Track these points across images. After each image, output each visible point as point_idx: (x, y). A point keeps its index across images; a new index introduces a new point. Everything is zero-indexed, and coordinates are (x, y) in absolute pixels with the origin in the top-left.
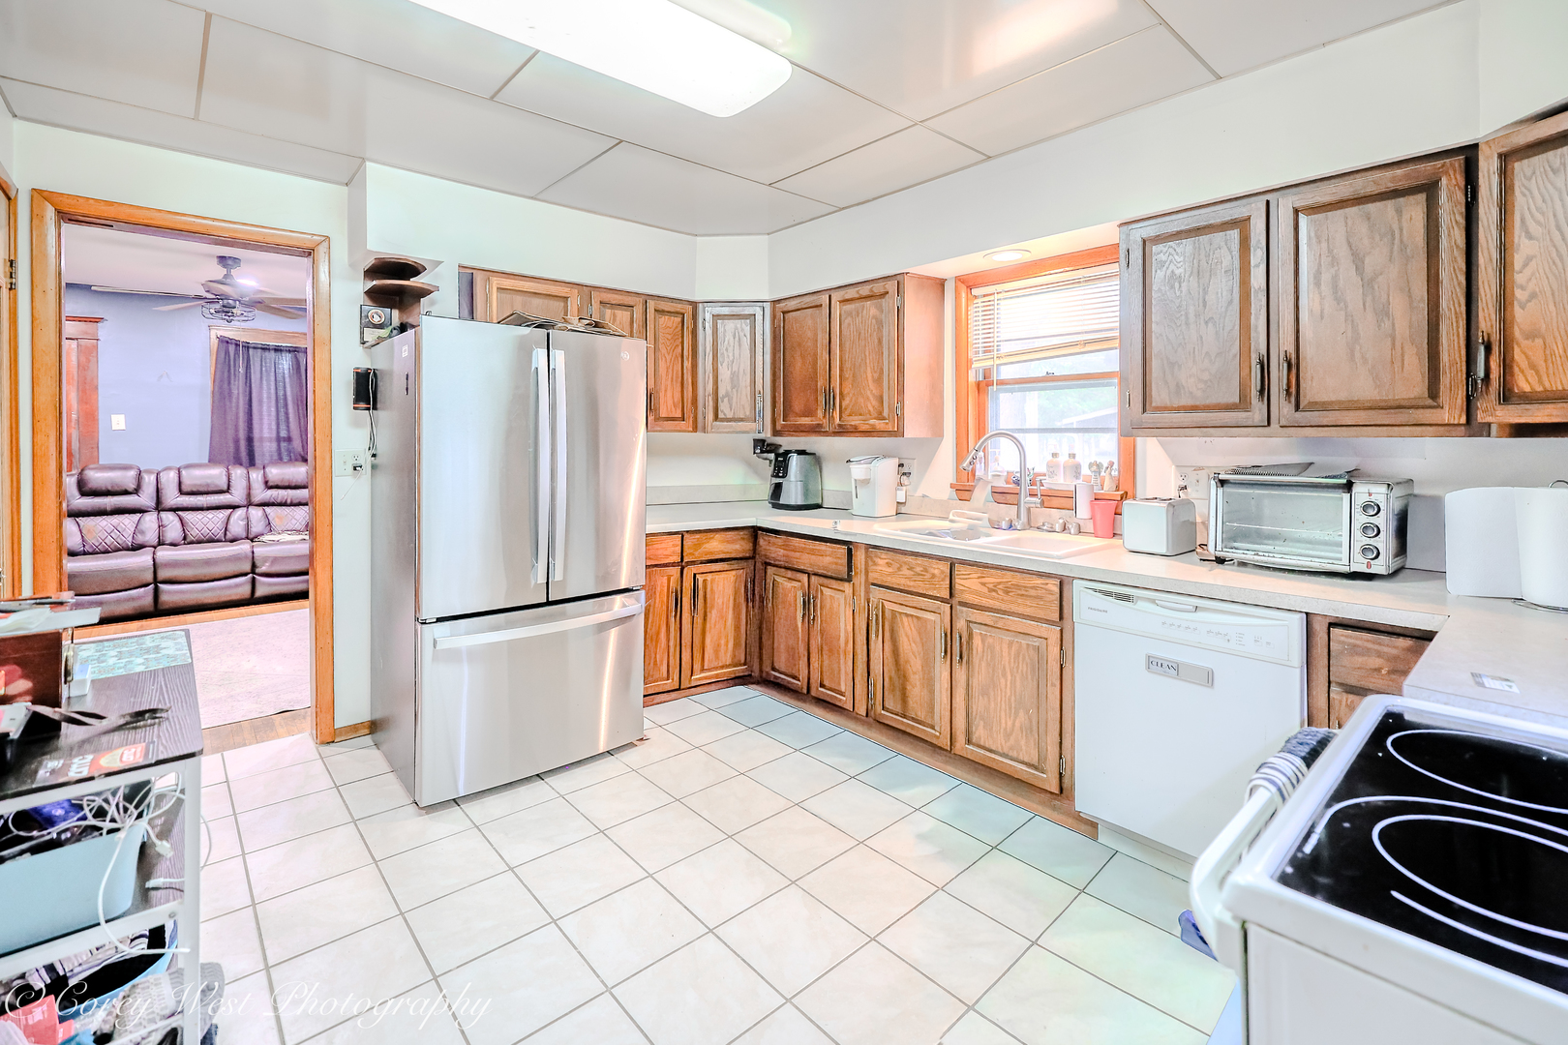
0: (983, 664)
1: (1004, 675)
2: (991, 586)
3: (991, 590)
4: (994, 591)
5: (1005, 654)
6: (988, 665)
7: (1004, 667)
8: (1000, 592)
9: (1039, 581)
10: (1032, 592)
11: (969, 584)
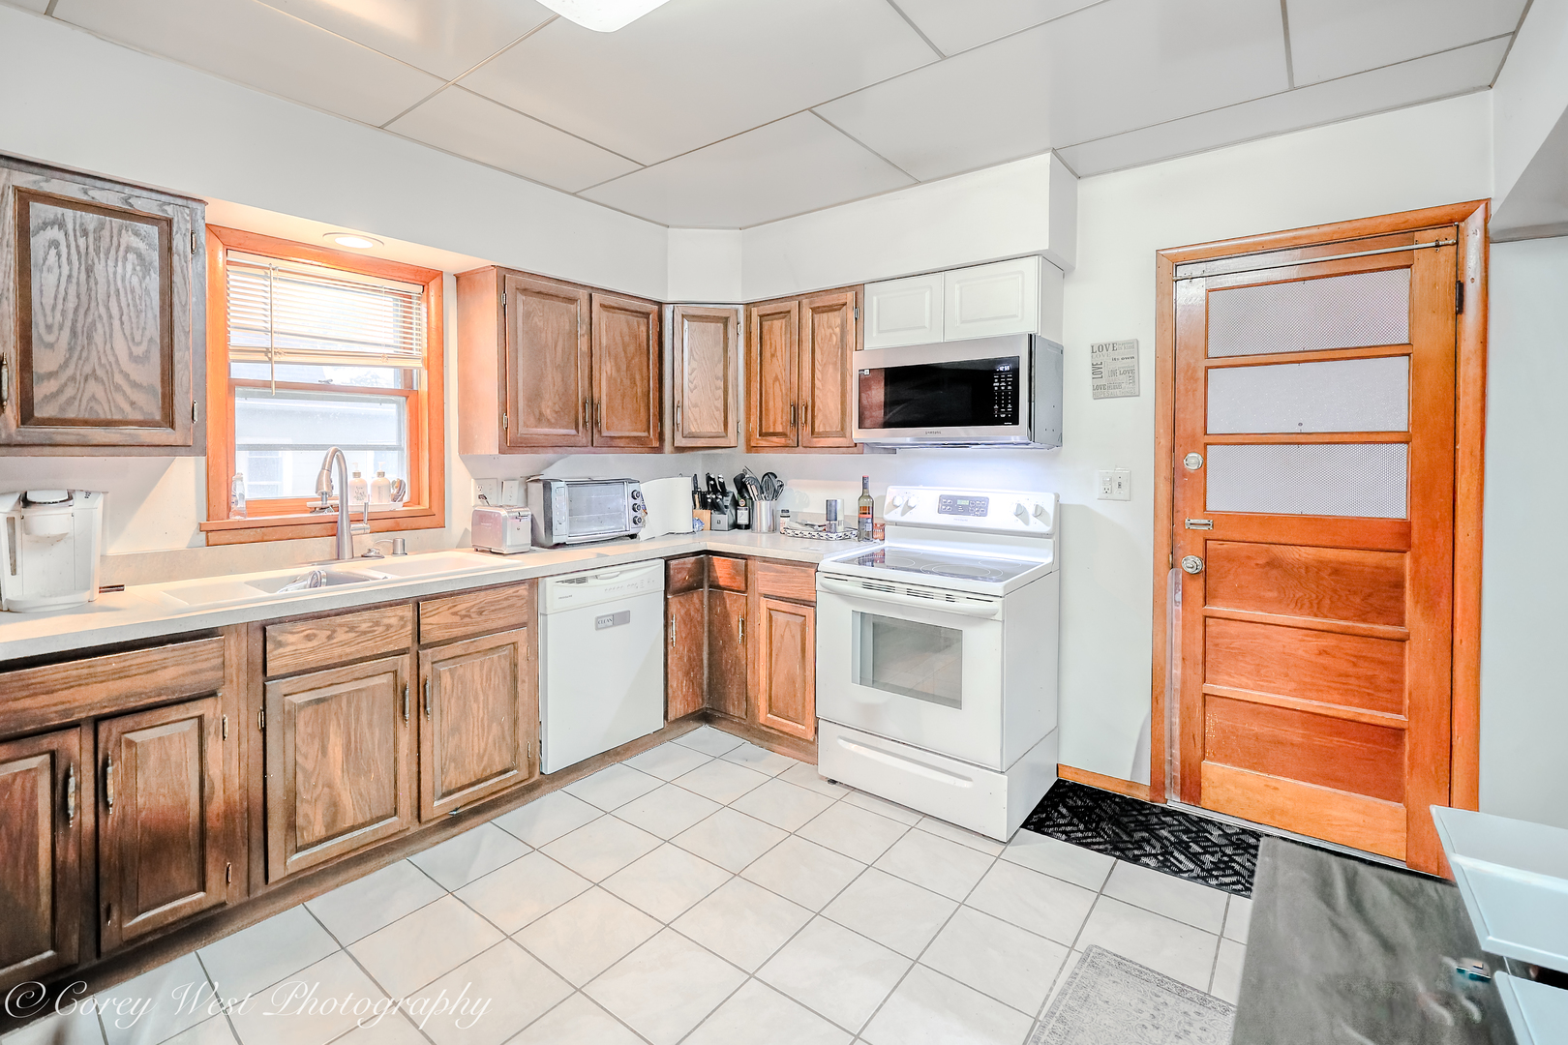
0: (453, 701)
1: (476, 700)
2: (463, 613)
3: (463, 617)
4: (466, 616)
5: (477, 677)
6: (458, 698)
7: (476, 692)
8: (473, 615)
9: (510, 591)
10: (506, 604)
11: (436, 622)
